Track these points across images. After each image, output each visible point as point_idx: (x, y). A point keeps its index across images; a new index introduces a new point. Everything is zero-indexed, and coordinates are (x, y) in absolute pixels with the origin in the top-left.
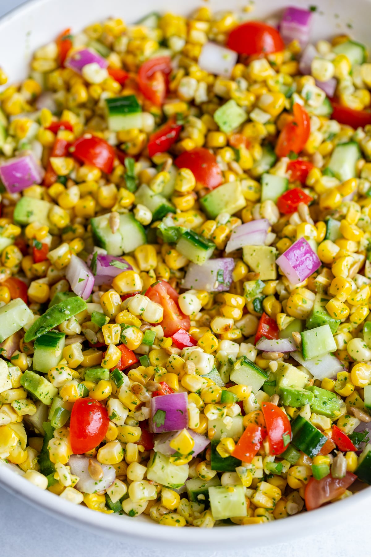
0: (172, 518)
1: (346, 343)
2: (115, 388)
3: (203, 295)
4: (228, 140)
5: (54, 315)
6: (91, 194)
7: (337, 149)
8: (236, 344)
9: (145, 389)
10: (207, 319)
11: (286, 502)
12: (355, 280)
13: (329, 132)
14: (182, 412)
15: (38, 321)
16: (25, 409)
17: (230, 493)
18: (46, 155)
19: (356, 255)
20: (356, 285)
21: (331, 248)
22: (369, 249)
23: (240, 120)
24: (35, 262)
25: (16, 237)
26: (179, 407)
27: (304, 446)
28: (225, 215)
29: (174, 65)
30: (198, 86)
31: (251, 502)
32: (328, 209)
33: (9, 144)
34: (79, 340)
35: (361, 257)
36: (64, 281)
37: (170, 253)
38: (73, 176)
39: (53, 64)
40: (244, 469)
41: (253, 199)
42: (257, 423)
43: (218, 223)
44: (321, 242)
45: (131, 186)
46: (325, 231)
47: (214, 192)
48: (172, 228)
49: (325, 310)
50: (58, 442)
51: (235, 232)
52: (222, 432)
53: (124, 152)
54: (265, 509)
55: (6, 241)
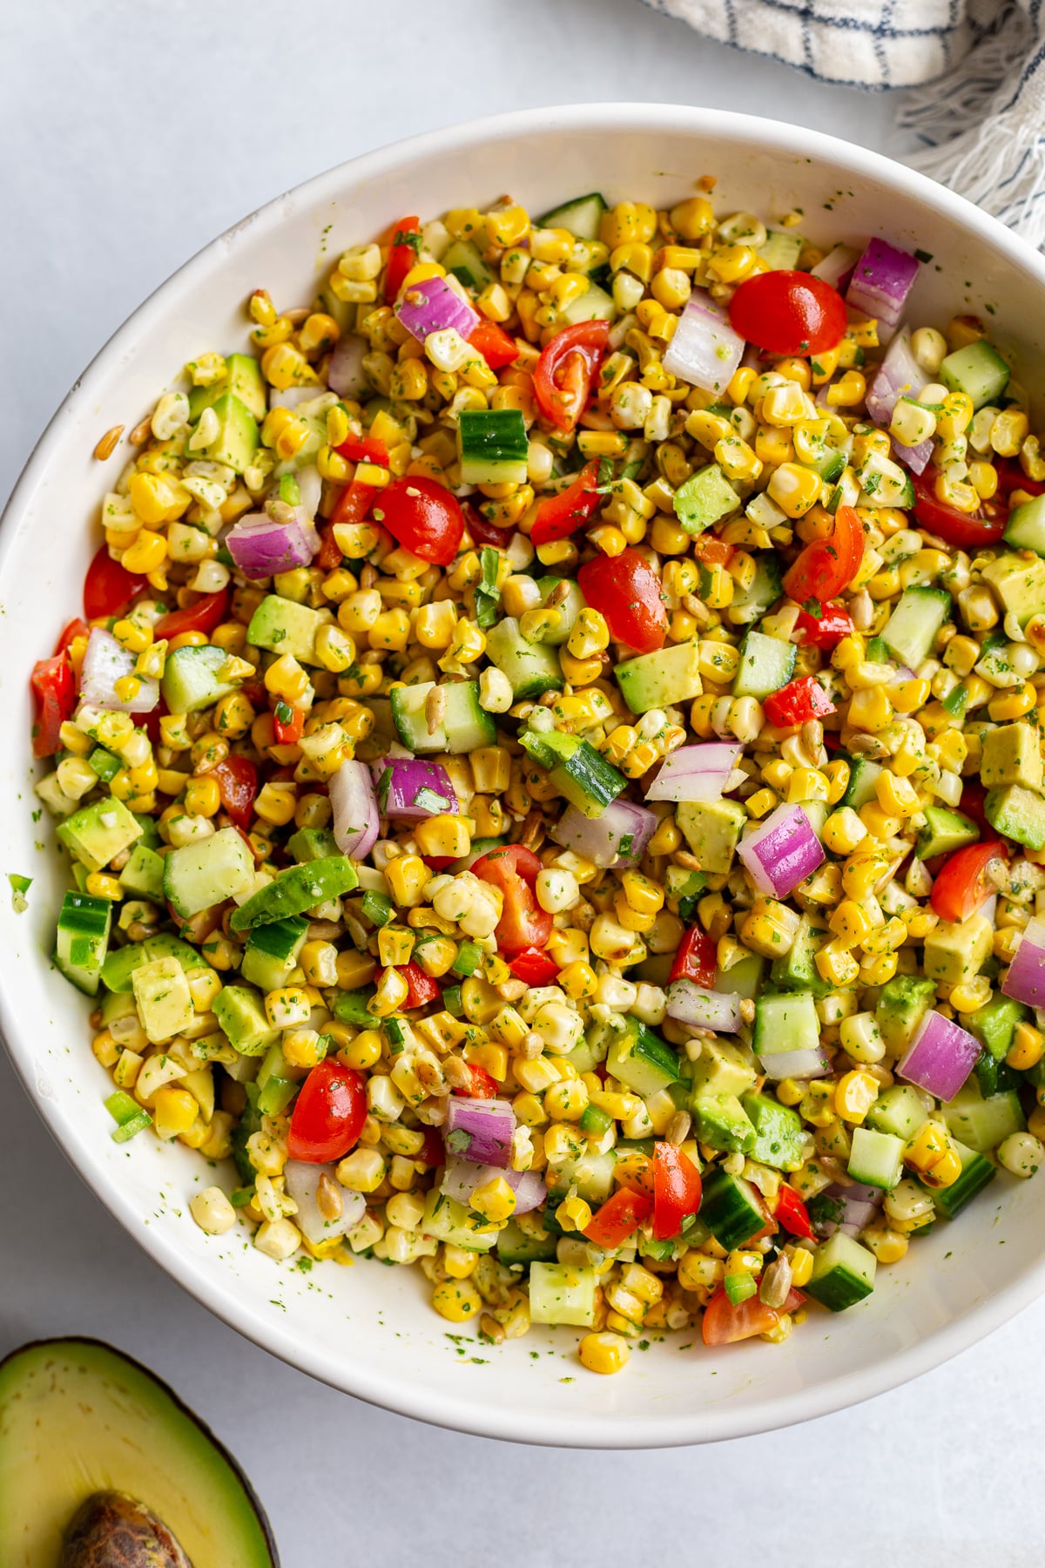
0: (459, 1295)
1: (839, 1014)
2: (388, 1051)
3: (587, 873)
4: (692, 544)
5: (290, 893)
6: (405, 605)
7: (907, 601)
8: (632, 987)
9: (441, 1077)
10: (586, 916)
11: (669, 1305)
12: (885, 898)
13: (897, 552)
14: (502, 1144)
15: (258, 895)
16: (215, 1056)
17: (567, 1290)
18: (328, 498)
19: (896, 841)
20: (885, 913)
21: (850, 829)
22: (924, 836)
23: (726, 509)
24: (276, 740)
25: (246, 679)
26: (497, 1136)
27: (719, 1229)
28: (657, 720)
29: (615, 336)
30: (654, 404)
31: (604, 1297)
32: (863, 731)
33: (258, 466)
34: (335, 932)
35: (904, 847)
36: (323, 798)
37: (536, 780)
38: (374, 561)
39: (370, 290)
40: (600, 1256)
41: (718, 679)
42: (640, 1182)
43: (641, 736)
44: (834, 808)
45: (484, 612)
46: (845, 784)
47: (644, 660)
48: (546, 747)
49: (814, 962)
50: (266, 1143)
51: (669, 764)
52: (571, 1182)
53: (484, 520)
54: (628, 1319)
55: (226, 688)
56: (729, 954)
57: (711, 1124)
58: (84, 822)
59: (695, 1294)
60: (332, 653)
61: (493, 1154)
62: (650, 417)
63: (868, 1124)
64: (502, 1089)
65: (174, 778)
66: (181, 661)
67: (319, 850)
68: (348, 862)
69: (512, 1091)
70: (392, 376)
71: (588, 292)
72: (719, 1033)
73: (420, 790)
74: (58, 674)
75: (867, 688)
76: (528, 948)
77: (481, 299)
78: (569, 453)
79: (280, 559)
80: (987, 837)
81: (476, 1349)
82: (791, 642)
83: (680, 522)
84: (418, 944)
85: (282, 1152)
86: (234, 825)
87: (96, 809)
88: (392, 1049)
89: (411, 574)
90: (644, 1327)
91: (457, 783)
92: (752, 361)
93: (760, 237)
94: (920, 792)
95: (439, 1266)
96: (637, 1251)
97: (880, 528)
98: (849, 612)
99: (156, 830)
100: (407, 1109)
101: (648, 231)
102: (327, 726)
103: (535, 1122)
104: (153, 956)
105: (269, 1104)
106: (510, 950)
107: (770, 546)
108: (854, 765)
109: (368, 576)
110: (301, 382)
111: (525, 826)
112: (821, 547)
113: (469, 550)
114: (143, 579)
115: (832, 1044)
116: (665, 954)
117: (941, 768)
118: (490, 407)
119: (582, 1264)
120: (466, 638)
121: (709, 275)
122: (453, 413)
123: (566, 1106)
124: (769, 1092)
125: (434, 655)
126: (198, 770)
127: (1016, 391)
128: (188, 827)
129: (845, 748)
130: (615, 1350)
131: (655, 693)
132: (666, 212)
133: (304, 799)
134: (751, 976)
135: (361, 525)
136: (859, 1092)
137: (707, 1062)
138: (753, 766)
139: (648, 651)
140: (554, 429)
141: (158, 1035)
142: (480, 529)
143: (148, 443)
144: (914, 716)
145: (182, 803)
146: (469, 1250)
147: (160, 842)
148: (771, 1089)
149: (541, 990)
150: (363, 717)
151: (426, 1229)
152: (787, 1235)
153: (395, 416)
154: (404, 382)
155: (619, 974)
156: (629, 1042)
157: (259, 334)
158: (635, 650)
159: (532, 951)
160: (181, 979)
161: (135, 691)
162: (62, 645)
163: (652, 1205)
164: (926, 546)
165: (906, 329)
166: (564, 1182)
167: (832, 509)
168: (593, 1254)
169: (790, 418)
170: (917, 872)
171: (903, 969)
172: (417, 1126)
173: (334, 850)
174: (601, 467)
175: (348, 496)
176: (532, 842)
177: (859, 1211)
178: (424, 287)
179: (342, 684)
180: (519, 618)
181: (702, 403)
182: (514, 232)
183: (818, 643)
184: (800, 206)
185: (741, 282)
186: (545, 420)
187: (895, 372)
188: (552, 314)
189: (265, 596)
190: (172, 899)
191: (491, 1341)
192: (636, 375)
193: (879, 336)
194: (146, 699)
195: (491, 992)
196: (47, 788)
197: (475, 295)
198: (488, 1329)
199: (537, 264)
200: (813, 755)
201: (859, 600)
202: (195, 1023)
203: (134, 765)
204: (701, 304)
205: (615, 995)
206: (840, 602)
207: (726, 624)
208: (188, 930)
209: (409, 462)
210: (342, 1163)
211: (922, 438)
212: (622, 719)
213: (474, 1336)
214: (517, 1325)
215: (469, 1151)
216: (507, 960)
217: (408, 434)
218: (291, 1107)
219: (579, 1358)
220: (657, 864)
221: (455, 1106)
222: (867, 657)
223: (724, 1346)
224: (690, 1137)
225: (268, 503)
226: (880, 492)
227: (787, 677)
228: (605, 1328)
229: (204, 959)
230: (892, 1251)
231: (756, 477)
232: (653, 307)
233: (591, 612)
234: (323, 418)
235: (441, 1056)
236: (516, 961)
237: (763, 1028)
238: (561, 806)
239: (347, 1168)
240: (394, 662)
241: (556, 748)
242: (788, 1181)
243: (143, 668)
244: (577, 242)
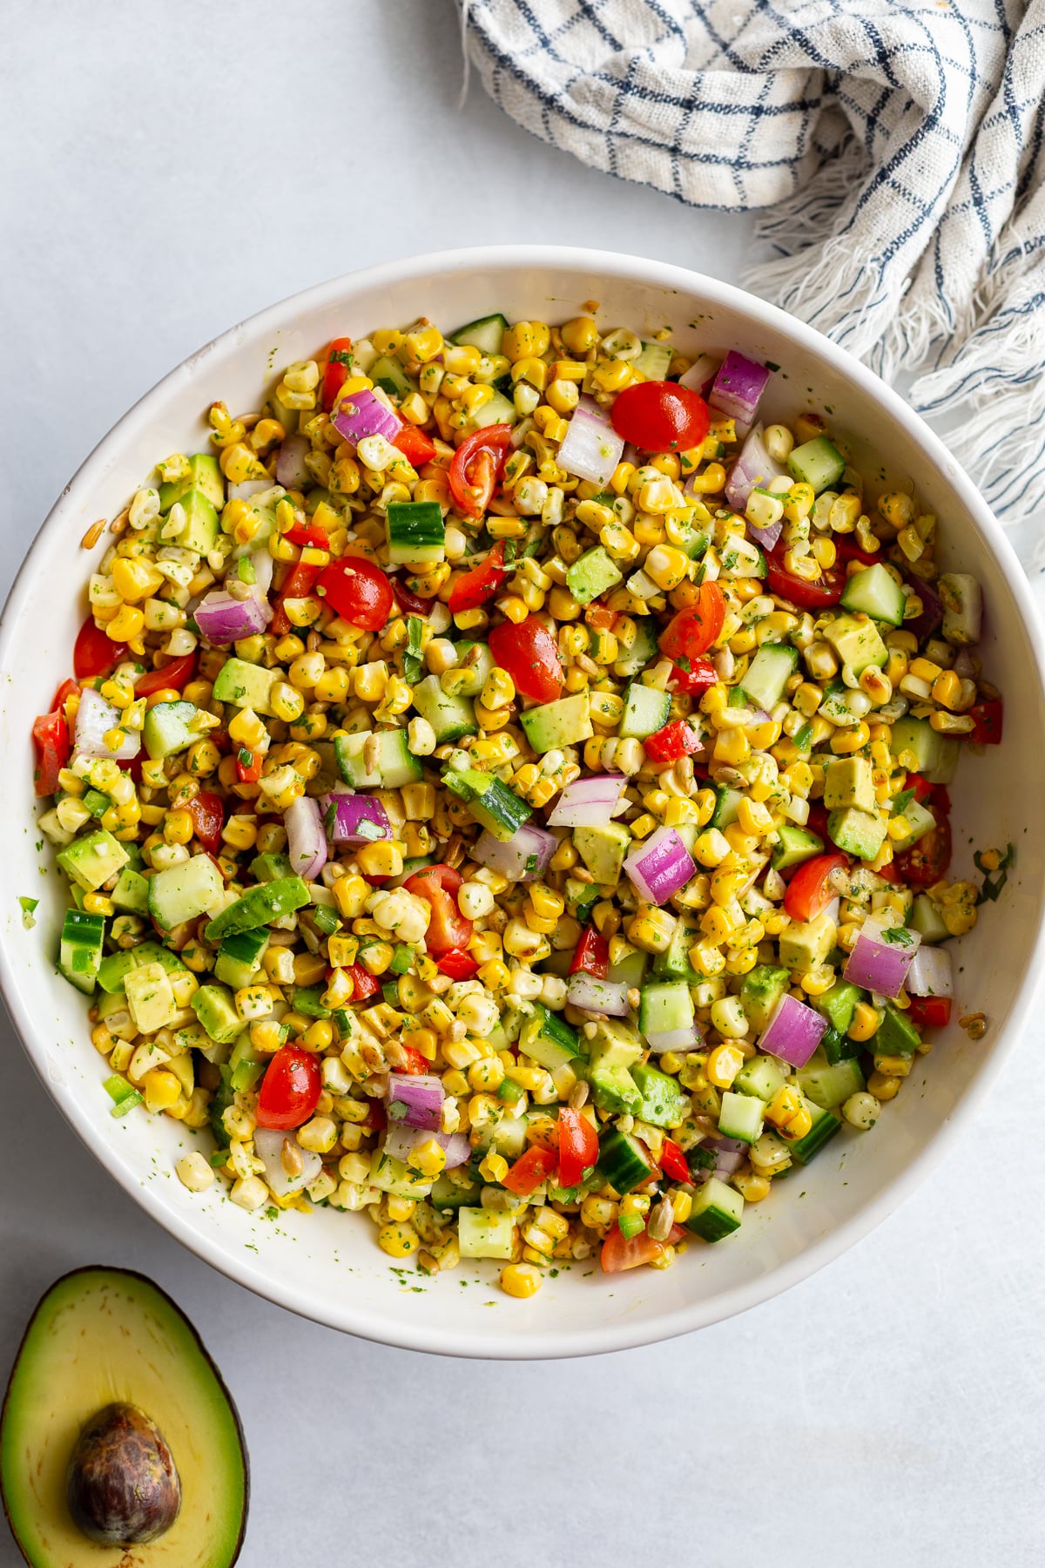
0: (400, 1235)
1: (710, 998)
2: (338, 1037)
3: (500, 886)
4: (583, 612)
5: (255, 908)
6: (345, 664)
7: (762, 655)
8: (538, 979)
9: (382, 1058)
10: (501, 921)
11: (574, 1240)
12: (746, 903)
13: (753, 615)
14: (434, 1113)
15: (228, 911)
16: (193, 1043)
17: (490, 1229)
18: (278, 575)
19: (755, 855)
20: (746, 914)
21: (716, 847)
22: (777, 850)
23: (610, 583)
24: (239, 780)
25: (213, 729)
26: (429, 1106)
27: (613, 1177)
28: (558, 759)
29: (516, 437)
30: (550, 495)
31: (520, 1234)
32: (727, 764)
33: (219, 550)
34: (292, 939)
35: (762, 860)
36: (280, 827)
37: (456, 810)
38: (318, 628)
39: (310, 400)
40: (516, 1201)
41: (606, 723)
42: (548, 1140)
43: (542, 772)
44: (704, 829)
45: (411, 670)
46: (712, 809)
47: (545, 709)
48: (464, 784)
49: (688, 957)
50: (238, 1114)
51: (566, 796)
52: (491, 1141)
53: (409, 592)
54: (540, 1252)
55: (196, 737)
56: (618, 951)
57: (606, 1092)
58: (81, 852)
59: (595, 1231)
60: (284, 706)
61: (426, 1120)
62: (546, 505)
63: (735, 1088)
64: (433, 1066)
65: (154, 811)
66: (158, 716)
67: (277, 872)
68: (302, 882)
69: (441, 1068)
70: (330, 472)
71: (493, 399)
72: (610, 1016)
73: (360, 821)
74: (55, 729)
75: (729, 729)
76: (452, 950)
77: (404, 406)
78: (479, 534)
79: (240, 629)
80: (830, 851)
81: (415, 1279)
82: (666, 691)
83: (572, 595)
84: (361, 948)
85: (252, 1122)
86: (206, 851)
87: (90, 840)
88: (341, 1035)
89: (349, 640)
90: (554, 1258)
91: (391, 813)
92: (631, 457)
93: (637, 350)
94: (774, 814)
95: (383, 1212)
96: (547, 1196)
97: (738, 597)
98: (714, 665)
99: (140, 854)
100: (354, 1084)
101: (542, 345)
102: (281, 768)
103: (461, 1093)
104: (141, 962)
105: (240, 1083)
106: (437, 951)
107: (647, 613)
108: (719, 793)
109: (314, 640)
110: (253, 476)
111: (448, 847)
112: (690, 615)
113: (397, 617)
114: (125, 645)
115: (705, 1023)
116: (566, 950)
117: (791, 794)
118: (413, 500)
119: (501, 1208)
120: (396, 693)
121: (594, 386)
122: (382, 504)
123: (486, 1080)
124: (654, 1063)
125: (371, 706)
126: (175, 806)
127: (853, 476)
128: (168, 854)
129: (712, 777)
130: (529, 1277)
131: (554, 737)
132: (557, 328)
133: (263, 828)
134: (637, 968)
135: (307, 599)
136: (727, 1062)
137: (602, 1041)
138: (636, 794)
139: (548, 702)
140: (467, 515)
141: (146, 1028)
142: (407, 600)
143: (126, 532)
144: (769, 751)
145: (161, 832)
146: (408, 1198)
147: (143, 865)
148: (655, 1060)
149: (464, 983)
150: (312, 760)
151: (373, 1182)
152: (670, 1181)
153: (333, 506)
154: (340, 478)
155: (528, 968)
156: (538, 1025)
157: (217, 436)
158: (538, 700)
159: (456, 951)
160: (165, 983)
161: (121, 742)
162: (58, 703)
163: (557, 1159)
164: (777, 609)
165: (759, 425)
166: (485, 1142)
167: (698, 582)
168: (511, 1200)
169: (662, 508)
170: (773, 880)
171: (763, 960)
172: (363, 1098)
173: (290, 871)
174: (507, 547)
175: (296, 575)
176: (454, 861)
177: (729, 1160)
178: (356, 399)
179: (293, 730)
180: (440, 676)
181: (590, 493)
182: (430, 350)
183: (689, 691)
184: (669, 325)
185: (621, 391)
186: (458, 509)
187: (749, 465)
188: (463, 419)
189: (227, 659)
190: (156, 915)
191: (428, 1273)
192: (534, 471)
193: (736, 432)
194: (130, 748)
195: (422, 986)
196: (48, 822)
197: (399, 402)
198: (425, 1263)
199: (449, 376)
200: (685, 786)
201: (722, 655)
202: (177, 1017)
203: (121, 803)
204: (587, 409)
205: (525, 986)
206: (707, 657)
207: (612, 676)
208: (169, 940)
209: (345, 544)
210: (302, 1130)
211: (771, 522)
212: (527, 758)
213: (414, 1269)
214: (449, 1259)
215: (407, 1118)
216: (435, 960)
217: (344, 521)
218: (258, 1085)
219: (501, 1285)
220: (558, 877)
221: (395, 1082)
222: (730, 703)
223: (619, 1273)
224: (588, 1102)
225: (228, 582)
226: (738, 568)
227: (663, 721)
228: (521, 1260)
229: (183, 963)
230: (757, 1192)
231: (635, 555)
232: (548, 413)
233: (500, 671)
234: (273, 507)
235: (382, 1040)
236: (443, 960)
237: (647, 1012)
238: (477, 831)
239: (306, 1133)
240: (336, 712)
241: (473, 785)
242: (670, 1137)
243: (126, 722)
244: (483, 357)
